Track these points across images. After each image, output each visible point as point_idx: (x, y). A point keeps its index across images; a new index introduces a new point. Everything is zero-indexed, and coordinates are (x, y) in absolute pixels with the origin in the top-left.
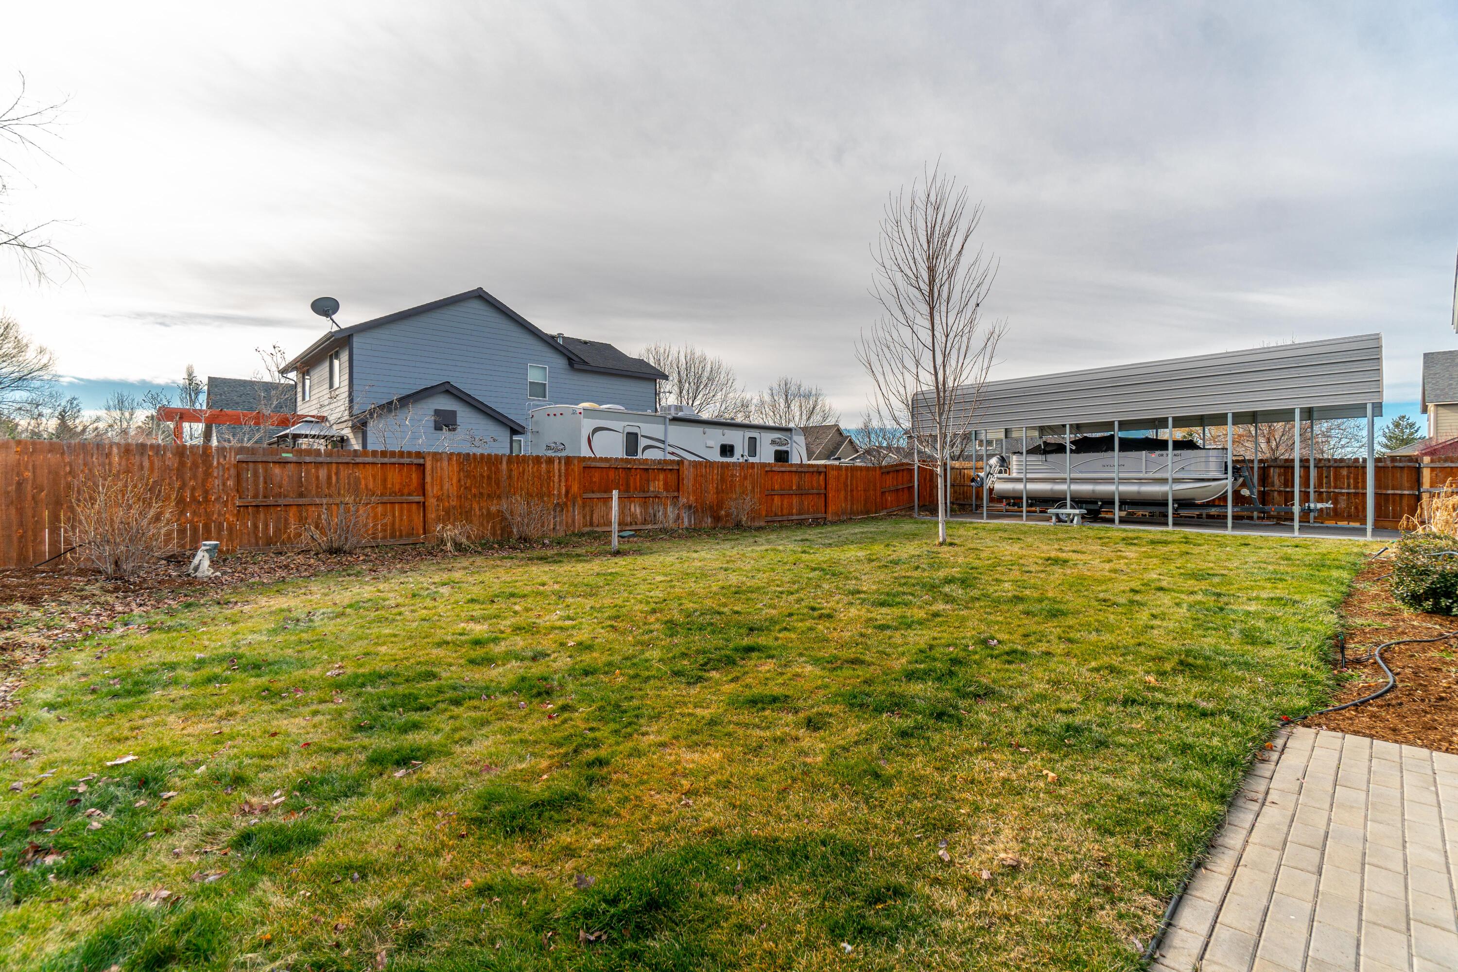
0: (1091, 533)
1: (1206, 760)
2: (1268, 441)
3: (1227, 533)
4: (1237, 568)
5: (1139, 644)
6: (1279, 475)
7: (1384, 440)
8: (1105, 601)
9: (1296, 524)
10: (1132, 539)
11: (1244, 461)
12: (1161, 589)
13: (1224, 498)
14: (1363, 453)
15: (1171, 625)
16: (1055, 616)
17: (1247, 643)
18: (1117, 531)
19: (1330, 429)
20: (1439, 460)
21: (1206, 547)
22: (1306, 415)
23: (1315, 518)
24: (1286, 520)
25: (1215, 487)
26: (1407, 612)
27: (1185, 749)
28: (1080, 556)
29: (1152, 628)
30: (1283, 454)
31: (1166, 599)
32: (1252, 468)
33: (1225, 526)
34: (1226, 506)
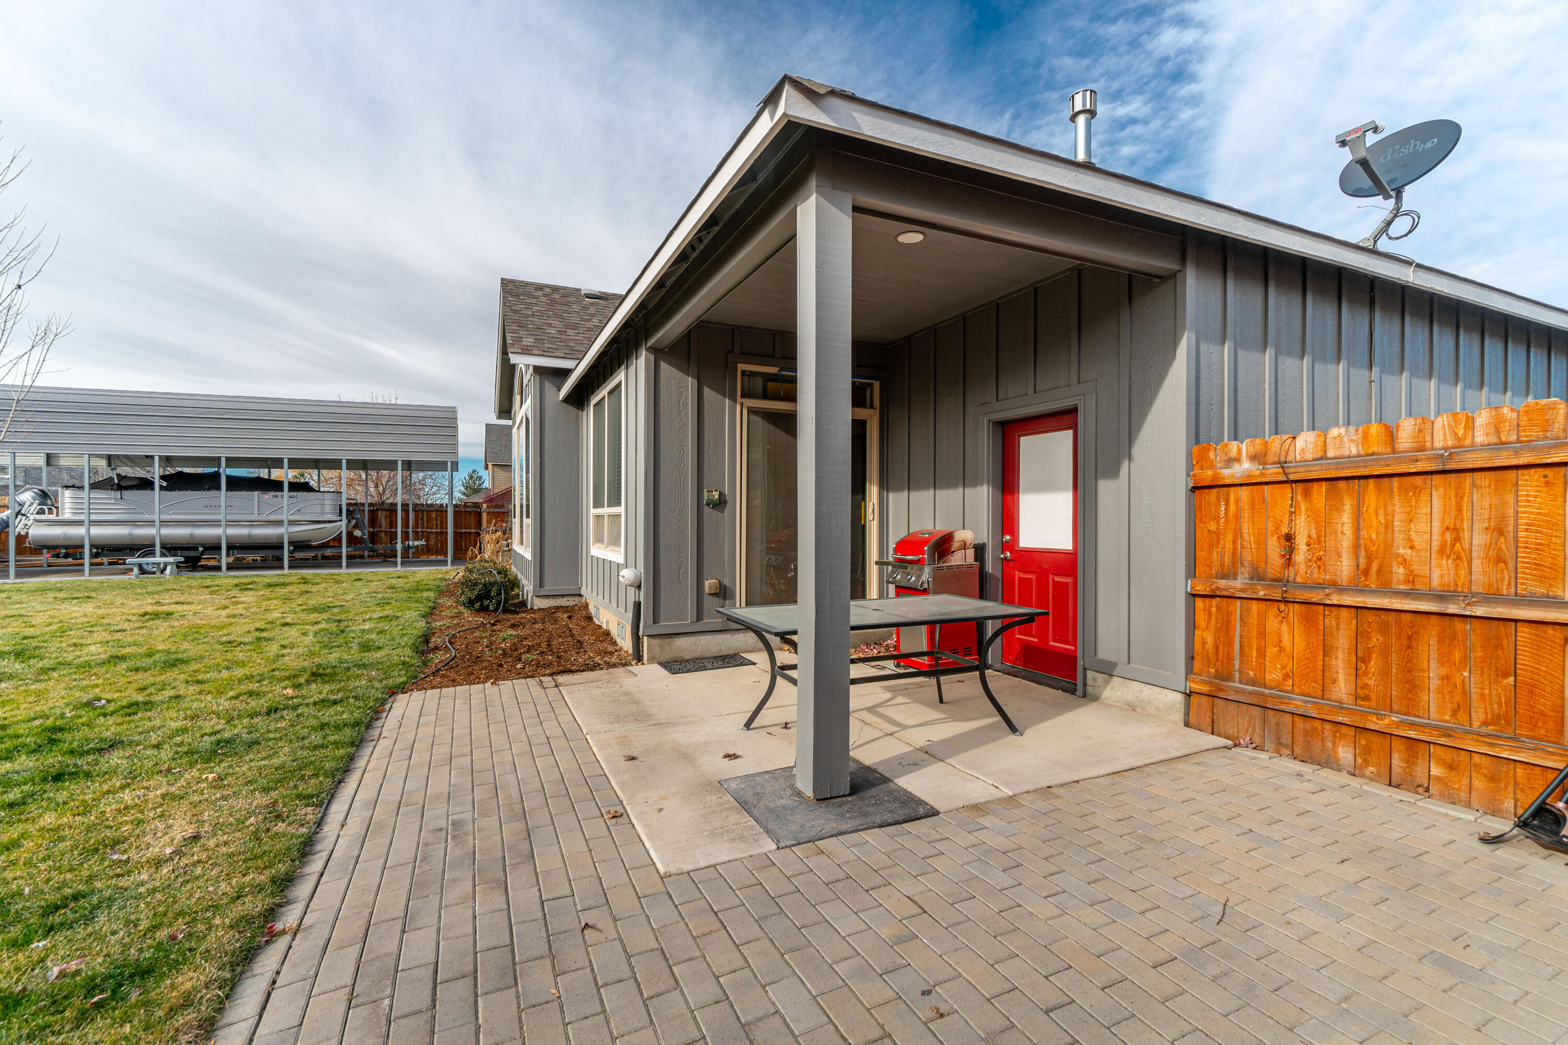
0: (194, 583)
1: (338, 728)
2: (376, 486)
3: (342, 571)
4: (353, 599)
5: (273, 670)
6: (386, 518)
7: (463, 489)
8: (229, 642)
9: (399, 560)
10: (245, 584)
11: (356, 504)
12: (286, 624)
13: (338, 539)
14: (446, 501)
15: (300, 651)
16: (174, 665)
17: (364, 651)
18: (226, 578)
19: (424, 478)
20: (492, 506)
21: (324, 585)
22: (406, 466)
23: (413, 554)
24: (391, 557)
25: (334, 527)
26: (466, 613)
27: (323, 726)
28: (185, 607)
29: (283, 656)
30: (388, 498)
31: (293, 632)
32: (363, 511)
33: (340, 566)
34: (340, 547)
